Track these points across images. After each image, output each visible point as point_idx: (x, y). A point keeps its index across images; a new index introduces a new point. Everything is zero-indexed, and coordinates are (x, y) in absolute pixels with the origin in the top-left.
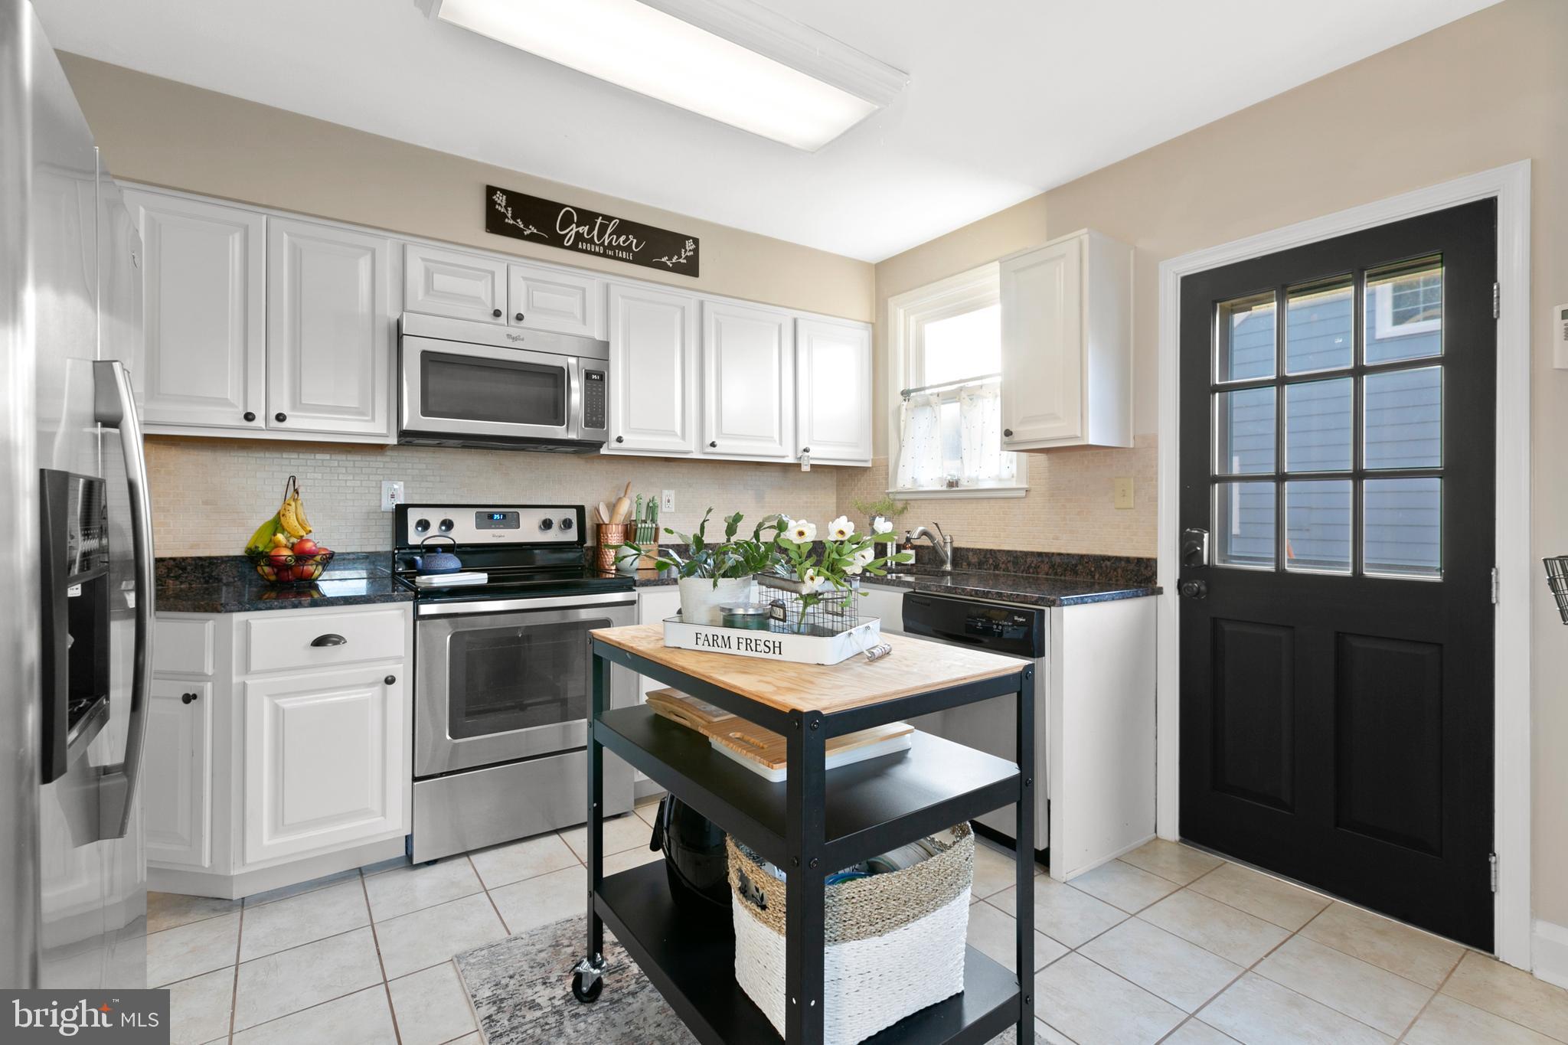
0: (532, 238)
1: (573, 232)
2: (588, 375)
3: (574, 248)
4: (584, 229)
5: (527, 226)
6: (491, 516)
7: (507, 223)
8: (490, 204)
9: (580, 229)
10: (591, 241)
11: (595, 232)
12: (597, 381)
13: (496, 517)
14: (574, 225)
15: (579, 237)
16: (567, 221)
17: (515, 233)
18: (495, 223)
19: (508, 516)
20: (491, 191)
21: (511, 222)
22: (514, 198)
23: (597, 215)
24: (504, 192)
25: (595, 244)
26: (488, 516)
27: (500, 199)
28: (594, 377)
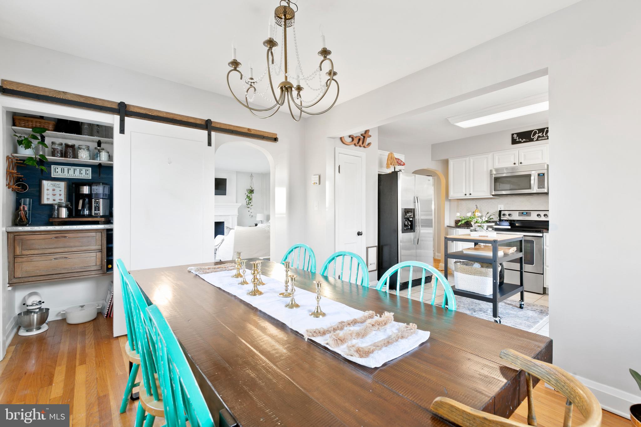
0: (524, 142)
1: (537, 136)
2: (539, 175)
3: (537, 140)
4: (540, 134)
5: (522, 140)
6: (523, 213)
7: (517, 141)
8: (513, 137)
9: (539, 135)
10: (543, 136)
11: (544, 134)
12: (541, 176)
13: (524, 213)
14: (537, 134)
15: (539, 137)
16: (535, 133)
17: (520, 142)
18: (514, 142)
19: (528, 213)
20: (513, 135)
21: (518, 140)
22: (519, 134)
23: (545, 129)
24: (516, 134)
25: (544, 137)
26: (522, 213)
27: (515, 136)
28: (541, 175)
